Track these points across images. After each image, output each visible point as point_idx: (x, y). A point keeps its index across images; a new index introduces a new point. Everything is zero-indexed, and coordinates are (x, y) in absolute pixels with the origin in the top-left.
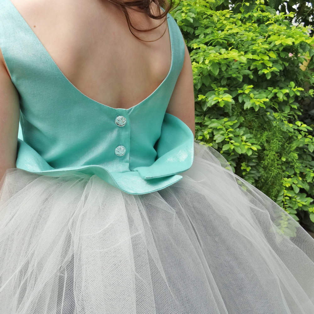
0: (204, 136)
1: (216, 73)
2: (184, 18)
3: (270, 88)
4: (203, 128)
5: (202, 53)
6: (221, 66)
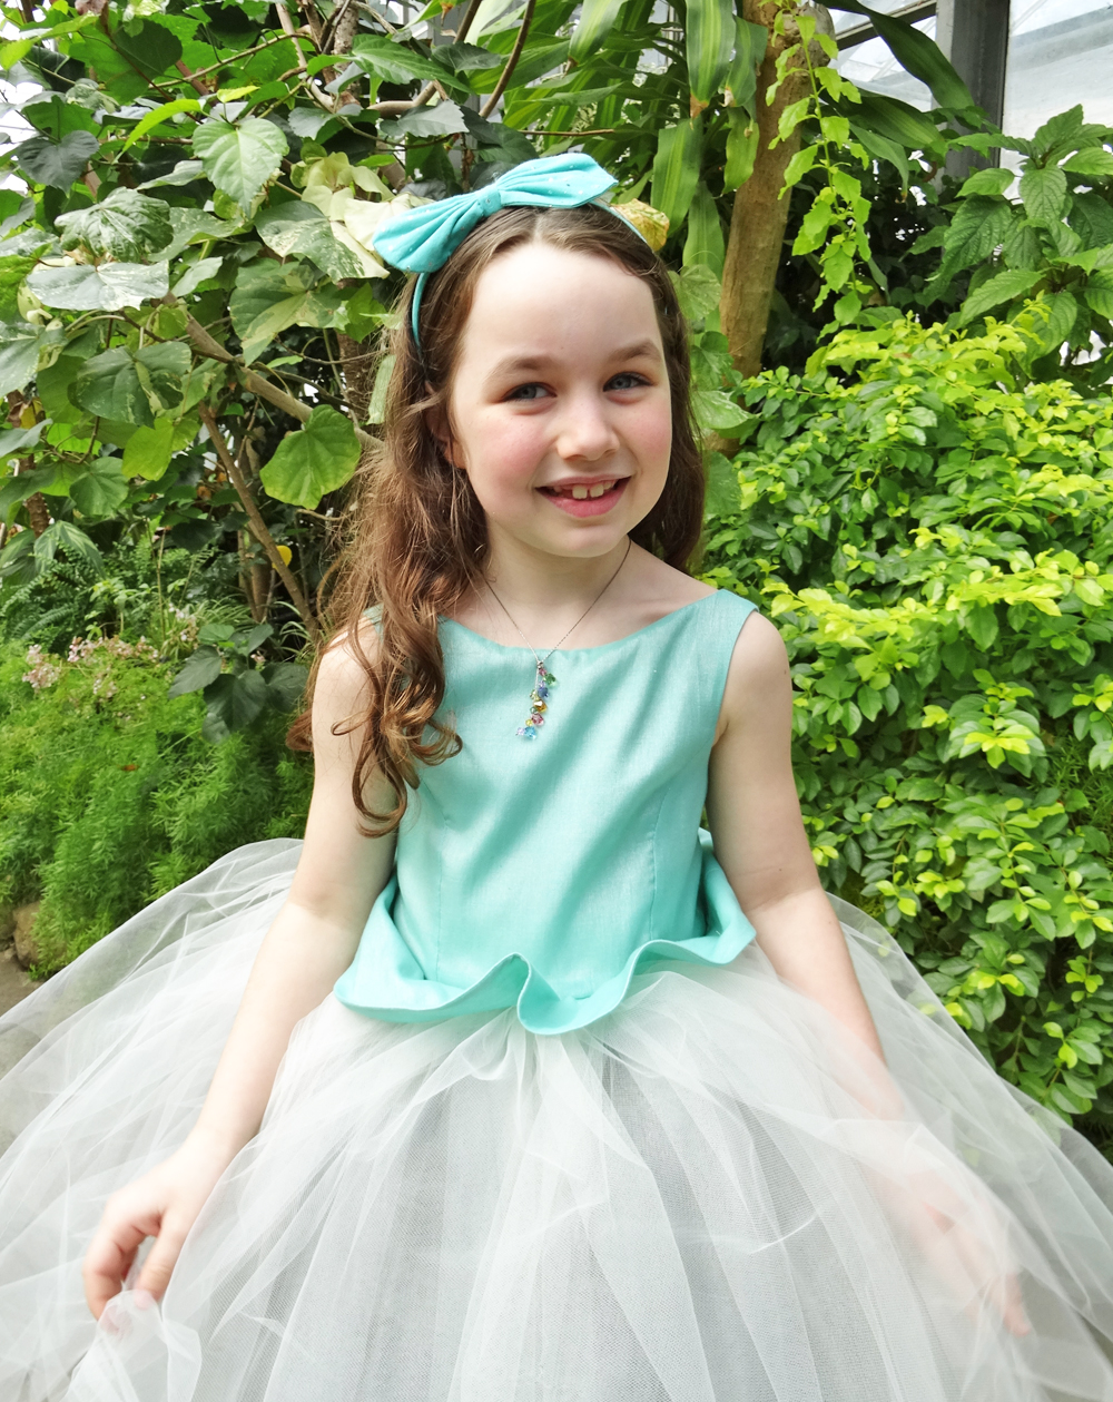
0: (935, 850)
1: (988, 638)
2: (892, 431)
4: (939, 818)
5: (943, 565)
6: (1011, 612)
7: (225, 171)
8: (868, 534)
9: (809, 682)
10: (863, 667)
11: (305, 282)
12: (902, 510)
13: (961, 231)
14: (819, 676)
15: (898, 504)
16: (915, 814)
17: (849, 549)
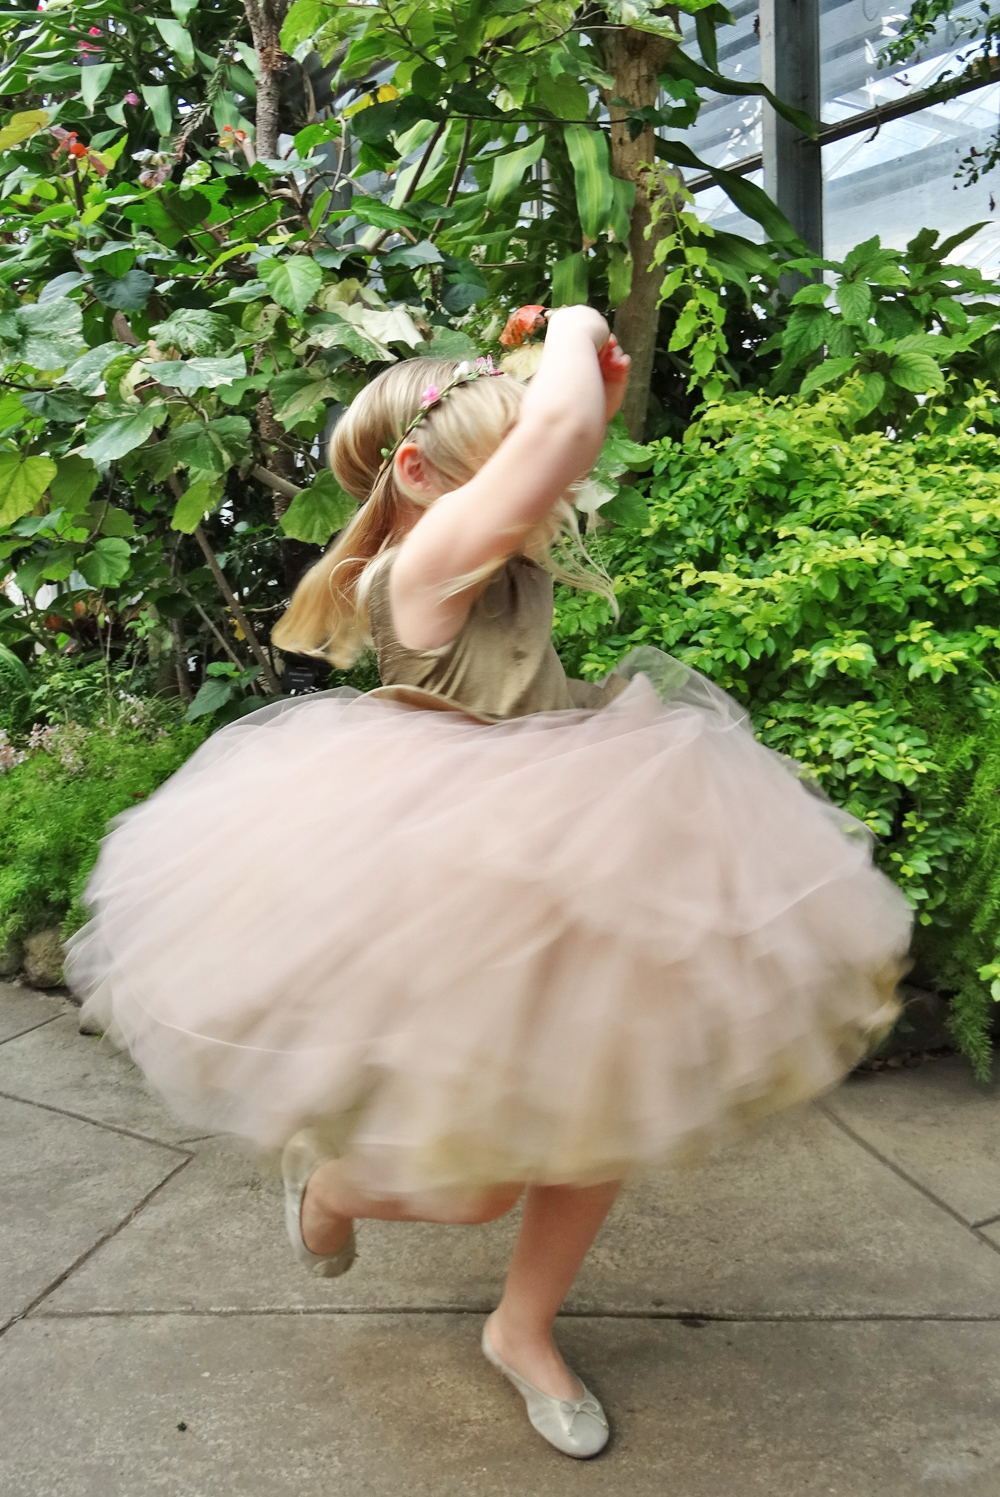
0: (808, 748)
1: (833, 593)
3: (979, 628)
4: (809, 731)
6: (848, 577)
7: (282, 291)
8: (743, 548)
9: (711, 640)
10: (748, 624)
11: (324, 372)
12: (766, 528)
13: (794, 332)
14: (716, 636)
15: (764, 524)
16: (793, 727)
17: (729, 557)
